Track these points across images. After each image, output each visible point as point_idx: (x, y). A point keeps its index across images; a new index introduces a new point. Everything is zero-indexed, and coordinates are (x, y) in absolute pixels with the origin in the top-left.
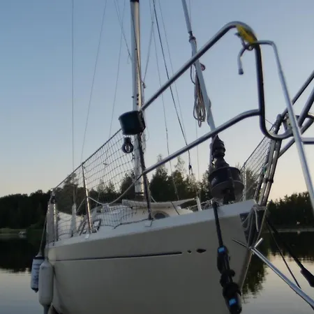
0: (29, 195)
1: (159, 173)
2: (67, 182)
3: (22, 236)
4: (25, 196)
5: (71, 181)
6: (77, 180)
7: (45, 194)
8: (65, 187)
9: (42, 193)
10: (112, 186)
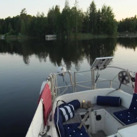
0: (4, 19)
1: (66, 8)
2: (21, 13)
3: (3, 39)
4: (3, 19)
5: (24, 12)
6: (26, 11)
7: (12, 18)
8: (21, 15)
9: (10, 18)
10: (43, 14)
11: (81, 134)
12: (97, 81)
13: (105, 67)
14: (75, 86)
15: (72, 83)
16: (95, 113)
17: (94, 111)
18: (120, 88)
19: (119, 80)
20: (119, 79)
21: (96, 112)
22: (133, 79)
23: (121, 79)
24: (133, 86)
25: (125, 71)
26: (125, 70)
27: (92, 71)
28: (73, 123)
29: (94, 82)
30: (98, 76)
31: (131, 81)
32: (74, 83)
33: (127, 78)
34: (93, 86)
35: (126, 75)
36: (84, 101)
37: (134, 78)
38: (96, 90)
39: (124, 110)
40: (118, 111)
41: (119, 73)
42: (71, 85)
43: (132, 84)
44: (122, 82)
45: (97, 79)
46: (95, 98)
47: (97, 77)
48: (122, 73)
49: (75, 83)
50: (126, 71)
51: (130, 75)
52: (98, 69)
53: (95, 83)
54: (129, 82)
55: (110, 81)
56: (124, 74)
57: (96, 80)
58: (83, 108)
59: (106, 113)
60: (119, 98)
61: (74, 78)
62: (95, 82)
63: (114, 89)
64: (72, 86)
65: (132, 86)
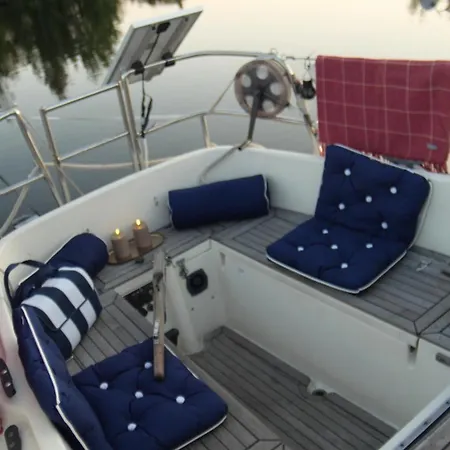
11: (180, 399)
12: (149, 128)
13: (168, 59)
14: (60, 175)
15: (44, 164)
16: (178, 269)
17: (175, 260)
18: (250, 136)
19: (241, 103)
20: (243, 102)
21: (181, 264)
22: (305, 90)
23: (250, 100)
24: (306, 117)
25: (262, 62)
26: (260, 58)
27: (118, 87)
28: (112, 352)
29: (137, 136)
30: (146, 104)
31: (293, 99)
32: (52, 164)
33: (275, 89)
34: (135, 157)
35: (272, 79)
36: (117, 232)
37: (310, 82)
38: (154, 168)
39: (301, 226)
40: (280, 236)
41: (238, 75)
42: (41, 175)
43: (302, 110)
44: (256, 112)
45: (147, 120)
46: (157, 204)
47: (146, 110)
48: (250, 70)
49: (58, 162)
50: (266, 59)
51: (287, 74)
52: (140, 75)
53: (140, 140)
54: (288, 105)
55: (202, 115)
56: (262, 75)
57: (144, 127)
58: (121, 261)
59: (223, 256)
60: (259, 178)
61: (45, 138)
62: (143, 136)
63: (228, 147)
64: (45, 178)
65: (302, 119)
